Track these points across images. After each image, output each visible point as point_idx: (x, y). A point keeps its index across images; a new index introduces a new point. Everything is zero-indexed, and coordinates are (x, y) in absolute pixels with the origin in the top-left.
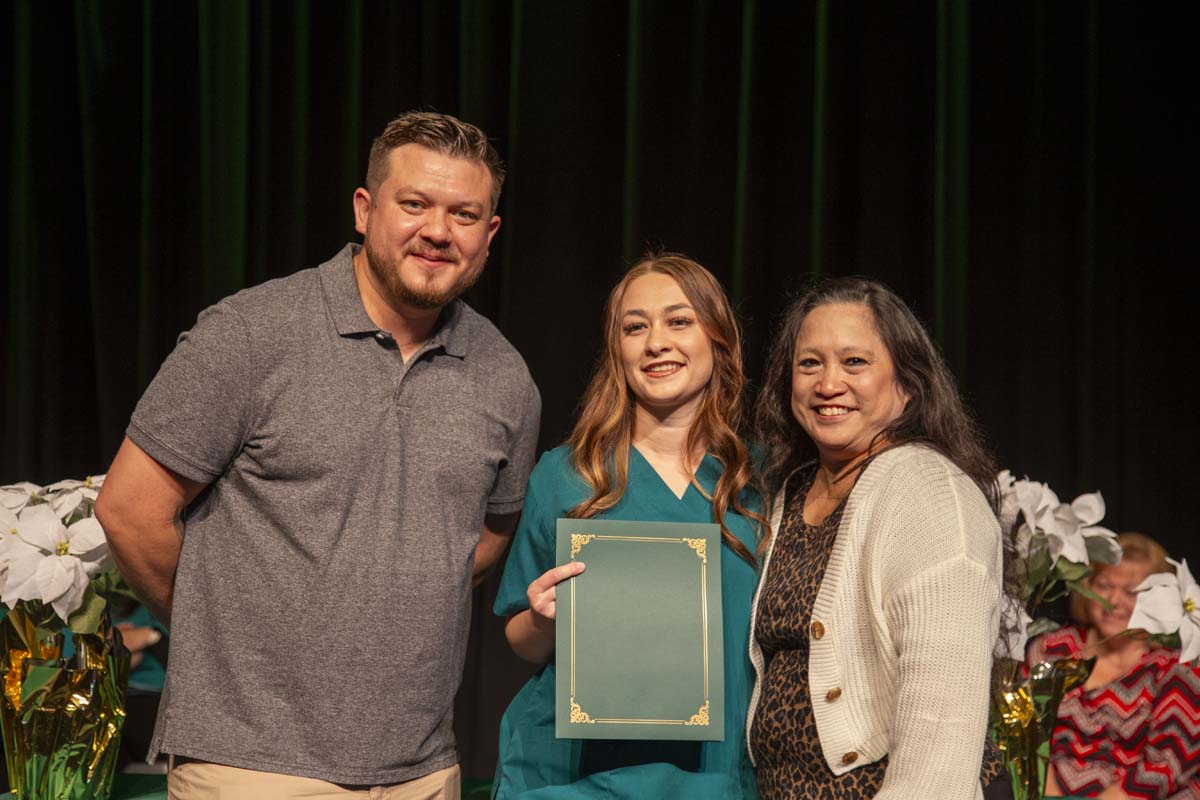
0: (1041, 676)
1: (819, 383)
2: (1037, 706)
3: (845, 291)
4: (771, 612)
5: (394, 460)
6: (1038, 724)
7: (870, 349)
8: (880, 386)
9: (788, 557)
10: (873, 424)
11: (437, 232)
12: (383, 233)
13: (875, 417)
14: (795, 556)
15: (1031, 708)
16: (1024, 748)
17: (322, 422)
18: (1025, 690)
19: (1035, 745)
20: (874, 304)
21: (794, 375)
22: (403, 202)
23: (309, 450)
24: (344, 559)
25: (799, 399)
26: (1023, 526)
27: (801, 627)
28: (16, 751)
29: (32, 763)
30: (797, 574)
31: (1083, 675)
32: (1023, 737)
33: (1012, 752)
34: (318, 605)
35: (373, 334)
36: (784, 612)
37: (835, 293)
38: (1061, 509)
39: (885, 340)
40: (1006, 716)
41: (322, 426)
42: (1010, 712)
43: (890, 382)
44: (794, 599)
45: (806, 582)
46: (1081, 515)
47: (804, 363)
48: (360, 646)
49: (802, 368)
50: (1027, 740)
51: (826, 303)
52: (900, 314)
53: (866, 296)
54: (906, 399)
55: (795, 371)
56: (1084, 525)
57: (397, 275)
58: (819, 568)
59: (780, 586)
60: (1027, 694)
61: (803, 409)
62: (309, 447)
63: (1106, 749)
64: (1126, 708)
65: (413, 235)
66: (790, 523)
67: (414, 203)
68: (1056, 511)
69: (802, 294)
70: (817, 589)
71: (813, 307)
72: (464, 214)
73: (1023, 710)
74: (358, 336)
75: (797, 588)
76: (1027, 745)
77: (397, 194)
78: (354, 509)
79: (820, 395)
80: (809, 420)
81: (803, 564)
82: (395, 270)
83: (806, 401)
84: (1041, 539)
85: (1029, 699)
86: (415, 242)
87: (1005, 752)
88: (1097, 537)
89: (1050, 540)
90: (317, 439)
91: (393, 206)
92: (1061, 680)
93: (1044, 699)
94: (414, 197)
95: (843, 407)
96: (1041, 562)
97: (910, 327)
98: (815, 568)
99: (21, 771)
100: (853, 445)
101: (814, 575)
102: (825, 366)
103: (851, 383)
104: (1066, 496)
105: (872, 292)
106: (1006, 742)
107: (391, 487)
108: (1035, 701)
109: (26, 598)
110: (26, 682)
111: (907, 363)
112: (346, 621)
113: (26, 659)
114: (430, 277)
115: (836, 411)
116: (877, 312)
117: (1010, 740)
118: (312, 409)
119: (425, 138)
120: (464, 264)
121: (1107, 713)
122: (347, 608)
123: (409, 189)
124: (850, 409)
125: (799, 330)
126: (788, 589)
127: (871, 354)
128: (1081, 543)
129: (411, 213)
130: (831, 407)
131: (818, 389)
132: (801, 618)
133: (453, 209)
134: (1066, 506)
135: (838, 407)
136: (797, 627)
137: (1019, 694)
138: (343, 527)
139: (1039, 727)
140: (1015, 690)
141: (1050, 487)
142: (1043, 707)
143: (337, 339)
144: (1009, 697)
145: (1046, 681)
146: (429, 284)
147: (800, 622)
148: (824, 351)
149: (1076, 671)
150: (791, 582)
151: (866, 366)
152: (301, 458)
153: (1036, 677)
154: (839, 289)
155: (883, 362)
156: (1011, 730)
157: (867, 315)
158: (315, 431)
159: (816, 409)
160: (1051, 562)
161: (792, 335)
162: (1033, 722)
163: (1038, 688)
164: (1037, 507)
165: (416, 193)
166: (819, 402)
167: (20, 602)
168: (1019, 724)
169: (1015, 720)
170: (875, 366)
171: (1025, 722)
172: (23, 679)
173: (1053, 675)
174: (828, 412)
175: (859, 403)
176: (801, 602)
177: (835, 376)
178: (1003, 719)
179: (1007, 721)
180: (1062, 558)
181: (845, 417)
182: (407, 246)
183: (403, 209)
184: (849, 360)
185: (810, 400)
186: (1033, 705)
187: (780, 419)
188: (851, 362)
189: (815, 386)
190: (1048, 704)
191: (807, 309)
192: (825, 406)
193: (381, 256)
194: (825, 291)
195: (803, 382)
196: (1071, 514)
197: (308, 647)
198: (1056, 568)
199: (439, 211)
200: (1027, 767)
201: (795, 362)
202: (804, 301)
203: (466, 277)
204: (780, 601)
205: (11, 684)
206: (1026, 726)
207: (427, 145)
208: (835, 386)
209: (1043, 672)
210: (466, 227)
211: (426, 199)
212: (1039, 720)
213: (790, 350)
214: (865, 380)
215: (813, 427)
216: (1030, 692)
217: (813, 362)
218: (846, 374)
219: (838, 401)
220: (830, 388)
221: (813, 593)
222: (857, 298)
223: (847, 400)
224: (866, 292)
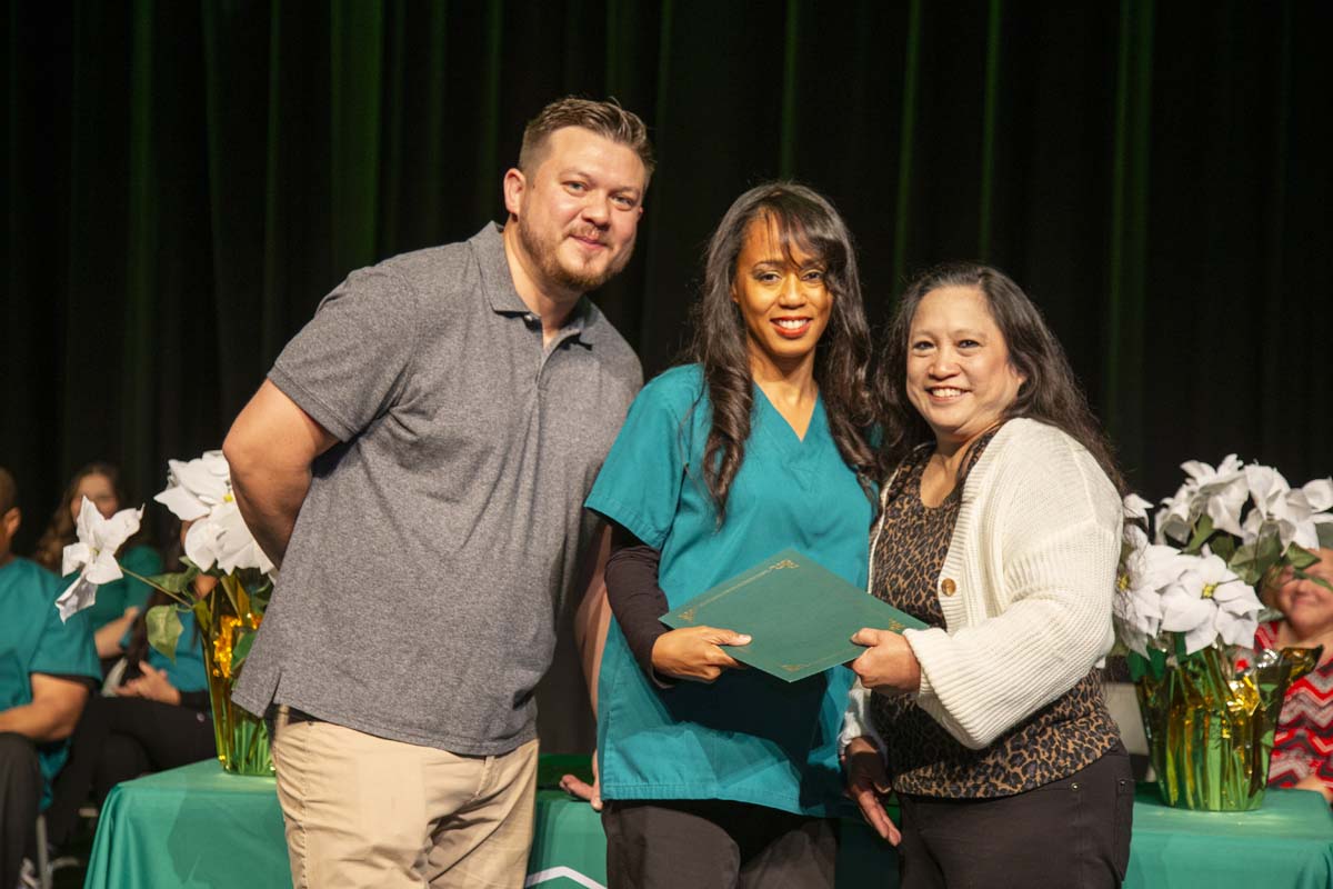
0: (1265, 665)
1: (933, 365)
2: (1263, 694)
3: (959, 276)
4: (890, 592)
5: (533, 440)
6: (1263, 712)
7: (981, 330)
8: (993, 368)
9: (905, 539)
10: (986, 405)
11: (599, 214)
12: (545, 212)
13: (988, 398)
14: (912, 537)
15: (1256, 695)
16: (1247, 738)
17: (477, 396)
18: (1250, 678)
19: (1258, 734)
20: (987, 288)
21: (909, 359)
22: (566, 183)
23: (464, 423)
24: (485, 532)
25: (913, 382)
26: (1254, 511)
27: (924, 603)
28: (225, 718)
29: (241, 730)
30: (917, 552)
31: (1309, 665)
32: (1247, 725)
33: (1236, 741)
34: (455, 575)
35: (521, 315)
36: (904, 590)
37: (949, 277)
38: (1293, 495)
39: (998, 324)
40: (1230, 704)
41: (477, 399)
42: (1234, 700)
43: (1002, 364)
44: (916, 578)
45: (928, 559)
46: (1312, 502)
47: (919, 345)
48: (489, 620)
49: (916, 351)
50: (1251, 730)
51: (939, 286)
52: (1014, 298)
53: (980, 281)
54: (1020, 381)
55: (909, 353)
56: (1314, 511)
57: (554, 255)
58: (942, 544)
59: (900, 567)
60: (1253, 683)
61: (917, 392)
62: (464, 419)
63: (1302, 738)
64: (1323, 696)
65: (574, 217)
66: (906, 507)
67: (576, 185)
68: (1287, 496)
69: (918, 279)
70: (940, 565)
71: (928, 291)
72: (620, 199)
73: (1248, 698)
74: (509, 315)
75: (918, 566)
76: (1251, 734)
77: (561, 174)
78: (499, 486)
79: (933, 377)
80: (922, 401)
81: (922, 544)
82: (552, 250)
83: (919, 381)
84: (1270, 525)
85: (1255, 687)
86: (578, 223)
87: (1229, 740)
88: (1328, 523)
89: (1280, 525)
90: (473, 412)
91: (555, 186)
92: (1287, 669)
93: (1269, 688)
94: (576, 178)
95: (956, 389)
96: (1270, 547)
97: (1025, 311)
98: (937, 545)
99: (229, 737)
100: (965, 427)
101: (936, 551)
102: (939, 349)
103: (963, 364)
104: (1296, 480)
105: (986, 275)
106: (1230, 730)
107: (528, 467)
108: (1260, 689)
109: (242, 566)
110: (236, 649)
111: (1020, 344)
112: (479, 595)
113: (236, 627)
114: (587, 259)
115: (948, 392)
116: (990, 296)
117: (1235, 729)
118: (468, 382)
119: (591, 121)
120: (617, 248)
121: (1301, 701)
122: (482, 581)
123: (573, 170)
124: (963, 391)
125: (913, 314)
126: (909, 568)
127: (983, 336)
128: (1312, 530)
129: (572, 194)
130: (944, 388)
131: (931, 371)
132: (924, 595)
133: (613, 193)
134: (1297, 492)
135: (951, 388)
136: (920, 603)
137: (1244, 682)
138: (488, 502)
139: (1264, 716)
140: (1239, 678)
141: (1281, 471)
142: (1269, 696)
143: (492, 314)
144: (1234, 685)
145: (1270, 669)
146: (587, 266)
147: (924, 598)
148: (938, 334)
149: (1302, 659)
150: (910, 561)
151: (978, 348)
152: (455, 430)
153: (1260, 666)
154: (953, 273)
155: (996, 343)
156: (1235, 718)
157: (980, 298)
158: (470, 404)
159: (930, 391)
160: (1280, 548)
161: (906, 318)
162: (1258, 711)
163: (1264, 676)
164: (1268, 490)
165: (581, 174)
166: (933, 383)
167: (236, 569)
168: (1243, 712)
169: (1239, 709)
170: (987, 349)
171: (1250, 710)
172: (234, 645)
173: (1280, 664)
174: (940, 393)
175: (971, 384)
176: (924, 579)
177: (948, 358)
178: (1228, 707)
179: (1232, 710)
180: (1293, 545)
181: (958, 399)
182: (569, 227)
183: (565, 189)
184: (962, 342)
185: (923, 382)
186: (1258, 693)
187: (894, 400)
188: (965, 344)
189: (928, 368)
190: (1274, 693)
191: (922, 293)
192: (939, 388)
193: (538, 236)
194: (939, 274)
195: (917, 365)
196: (1304, 499)
197: (441, 616)
198: (1285, 556)
199: (601, 194)
200: (1251, 756)
201: (910, 345)
202: (919, 285)
203: (618, 260)
204: (901, 580)
205: (221, 649)
206: (1251, 714)
207: (593, 128)
208: (948, 368)
209: (1268, 661)
210: (623, 213)
211: (590, 181)
212: (1264, 709)
213: (905, 333)
214: (978, 361)
215: (927, 409)
216: (1255, 680)
217: (927, 345)
218: (959, 356)
219: (951, 382)
220: (943, 370)
221: (937, 569)
222: (970, 281)
223: (960, 381)
224: (980, 276)
